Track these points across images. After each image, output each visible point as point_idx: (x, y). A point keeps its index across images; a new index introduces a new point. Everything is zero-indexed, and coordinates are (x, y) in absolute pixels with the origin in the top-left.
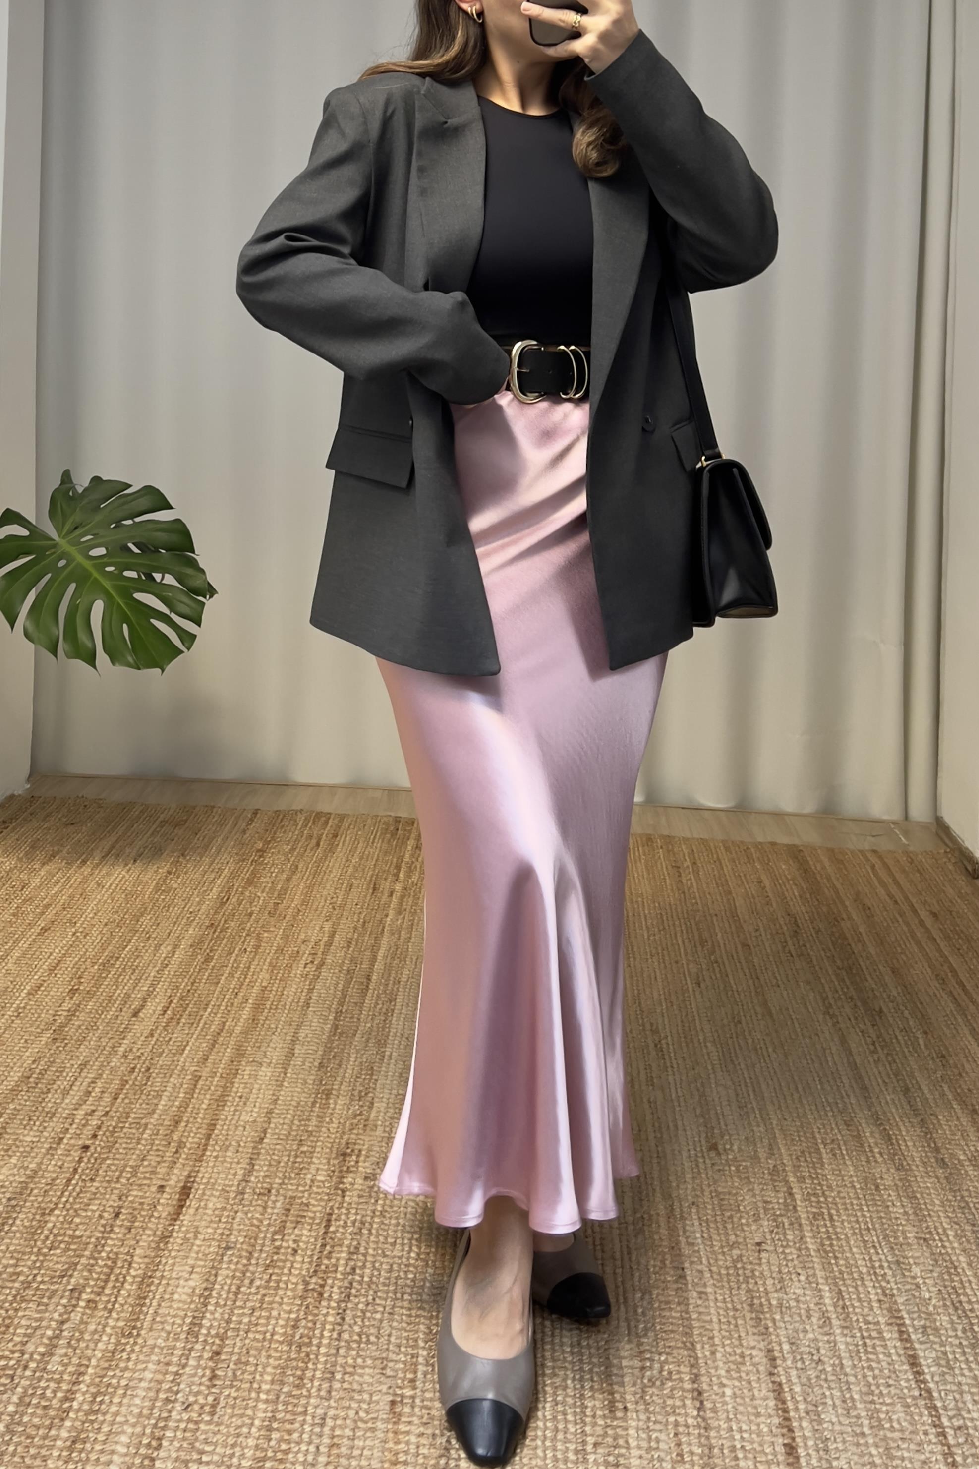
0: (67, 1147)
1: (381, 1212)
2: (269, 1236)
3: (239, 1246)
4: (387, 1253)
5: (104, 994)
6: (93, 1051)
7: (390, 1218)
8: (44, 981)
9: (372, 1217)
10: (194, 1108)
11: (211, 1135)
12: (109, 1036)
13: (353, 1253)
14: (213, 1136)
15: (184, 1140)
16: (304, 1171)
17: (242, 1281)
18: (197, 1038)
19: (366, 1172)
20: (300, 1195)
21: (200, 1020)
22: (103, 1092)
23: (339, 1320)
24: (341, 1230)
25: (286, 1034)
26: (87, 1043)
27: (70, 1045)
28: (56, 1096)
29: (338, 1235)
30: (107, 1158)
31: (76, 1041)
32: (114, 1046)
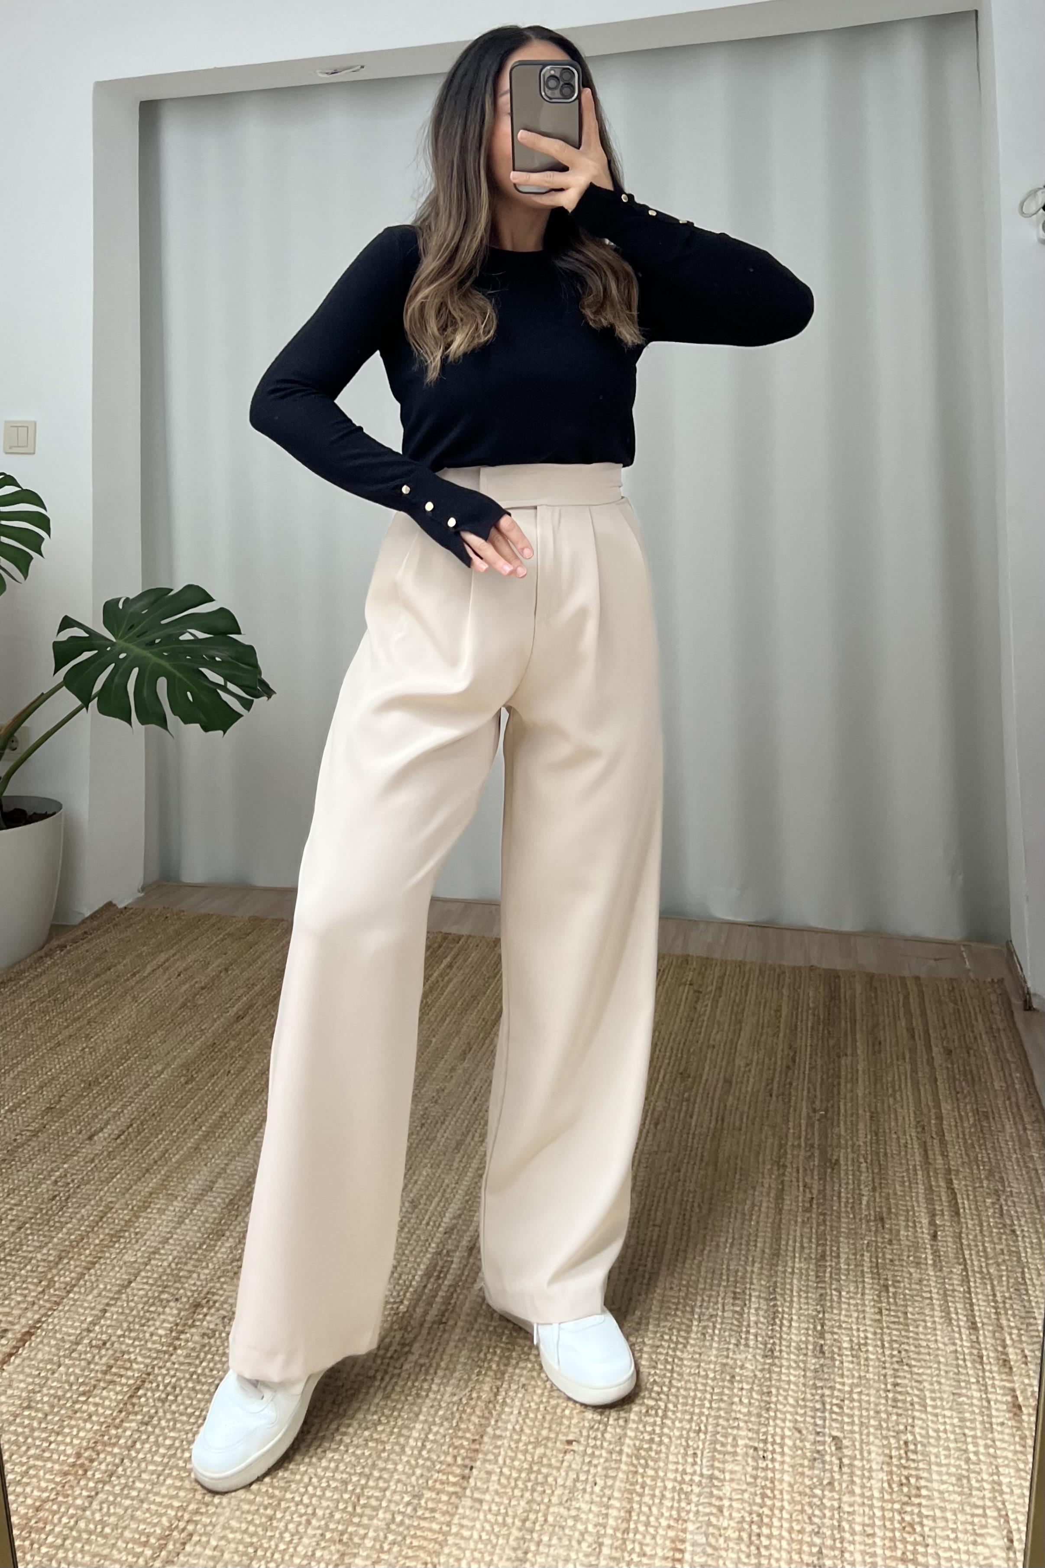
1: (199, 1376)
2: (75, 1396)
3: (39, 1406)
4: (178, 1425)
5: (75, 1114)
7: (203, 1384)
9: (187, 1382)
10: (86, 1243)
11: (84, 1274)
12: (55, 1159)
13: (147, 1424)
14: (87, 1277)
15: (56, 1279)
16: (150, 1323)
17: (19, 1447)
18: (133, 1166)
19: (208, 1328)
20: (131, 1350)
21: (146, 1146)
23: (86, 1504)
24: (149, 1394)
25: (217, 1165)
29: (143, 1400)
32: (52, 1170)
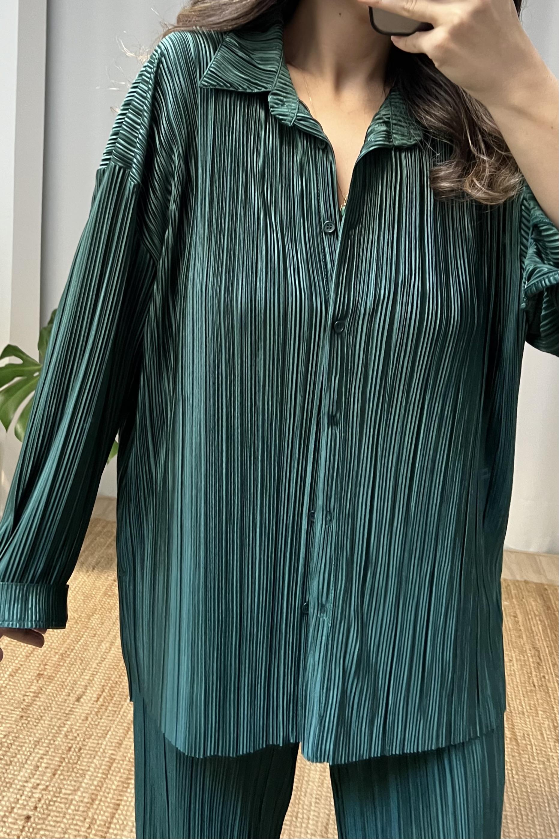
0: (16, 816)
5: (60, 680)
6: (46, 730)
8: (21, 665)
10: (107, 787)
11: (115, 814)
12: (58, 717)
14: (117, 816)
15: (96, 817)
18: (118, 725)
21: (121, 709)
22: (46, 768)
26: (42, 722)
27: (31, 723)
28: (15, 768)
30: (42, 829)
31: (36, 719)
32: (61, 727)
